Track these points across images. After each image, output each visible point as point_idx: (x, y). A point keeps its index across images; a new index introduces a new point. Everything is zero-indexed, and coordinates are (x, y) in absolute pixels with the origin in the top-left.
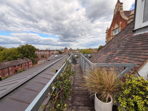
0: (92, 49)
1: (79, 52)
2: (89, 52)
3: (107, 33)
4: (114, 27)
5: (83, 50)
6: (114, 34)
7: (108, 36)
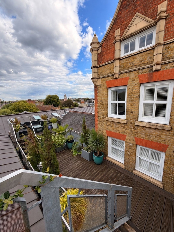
0: (34, 101)
1: (4, 108)
2: (29, 107)
3: (95, 52)
4: (125, 28)
5: (14, 102)
6: (123, 54)
7: (99, 62)
